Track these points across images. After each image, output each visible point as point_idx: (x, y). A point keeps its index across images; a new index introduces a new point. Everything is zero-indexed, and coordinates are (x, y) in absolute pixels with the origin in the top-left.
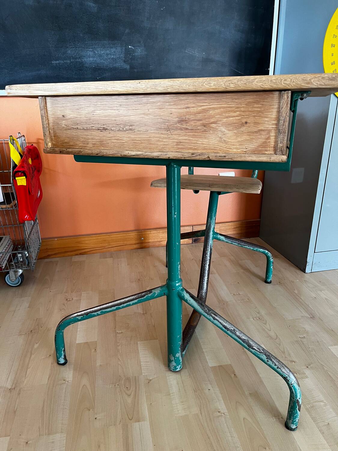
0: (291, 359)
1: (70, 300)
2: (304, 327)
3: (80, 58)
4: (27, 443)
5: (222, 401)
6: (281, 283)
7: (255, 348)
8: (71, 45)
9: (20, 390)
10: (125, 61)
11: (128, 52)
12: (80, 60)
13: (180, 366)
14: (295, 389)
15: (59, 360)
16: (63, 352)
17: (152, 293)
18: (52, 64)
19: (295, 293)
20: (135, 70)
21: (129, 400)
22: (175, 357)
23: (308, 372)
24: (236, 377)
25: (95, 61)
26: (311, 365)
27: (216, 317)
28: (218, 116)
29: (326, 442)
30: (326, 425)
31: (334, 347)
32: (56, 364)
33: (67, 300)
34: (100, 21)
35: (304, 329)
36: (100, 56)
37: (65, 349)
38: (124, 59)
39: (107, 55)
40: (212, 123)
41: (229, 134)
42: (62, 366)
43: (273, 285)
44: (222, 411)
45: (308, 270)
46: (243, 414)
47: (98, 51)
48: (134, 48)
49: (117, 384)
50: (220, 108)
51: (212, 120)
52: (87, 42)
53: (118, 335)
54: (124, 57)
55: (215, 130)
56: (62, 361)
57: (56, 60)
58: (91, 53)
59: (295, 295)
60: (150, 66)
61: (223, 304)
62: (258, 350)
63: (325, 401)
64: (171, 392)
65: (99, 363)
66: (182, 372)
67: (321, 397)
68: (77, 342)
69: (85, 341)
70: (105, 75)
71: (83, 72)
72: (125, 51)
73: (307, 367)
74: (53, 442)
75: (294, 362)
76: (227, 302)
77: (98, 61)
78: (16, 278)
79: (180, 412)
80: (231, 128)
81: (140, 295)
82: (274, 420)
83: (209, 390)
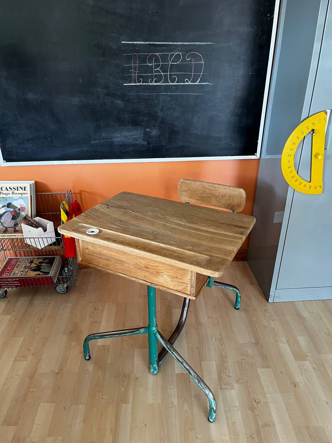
0: (228, 374)
1: (97, 310)
2: (248, 351)
3: (111, 138)
4: (64, 408)
5: (176, 398)
6: (246, 310)
7: (192, 374)
8: (105, 130)
9: (62, 374)
10: (143, 140)
11: (146, 133)
12: (111, 140)
13: (156, 371)
14: (211, 402)
15: (86, 357)
16: (88, 353)
17: (139, 331)
18: (91, 143)
19: (253, 320)
20: (151, 145)
21: (123, 389)
22: (153, 366)
23: (236, 386)
24: (190, 383)
25: (122, 140)
26: (240, 381)
27: (173, 353)
28: (163, 270)
29: (228, 433)
30: (232, 422)
31: (262, 369)
32: (84, 359)
33: (95, 309)
34: (126, 113)
35: (247, 352)
36: (125, 137)
37: (89, 351)
38: (143, 138)
39: (131, 136)
40: (161, 272)
41: (169, 279)
42: (87, 361)
43: (240, 311)
44: (174, 404)
45: (270, 300)
46: (186, 407)
47: (124, 134)
48: (150, 131)
49: (118, 378)
50: (164, 267)
51: (161, 271)
52: (116, 128)
53: (124, 342)
54: (143, 137)
55: (162, 275)
56: (87, 358)
57: (94, 141)
58: (119, 135)
59: (252, 322)
60: (162, 142)
61: (198, 324)
62: (194, 376)
63: (238, 407)
64: (148, 388)
65: (109, 361)
66: (158, 375)
67: (237, 404)
68: (98, 345)
69: (103, 344)
70: (128, 149)
71: (113, 148)
72: (144, 133)
73: (237, 382)
74: (78, 409)
75: (230, 377)
76: (202, 323)
77: (124, 139)
78: (63, 289)
79: (150, 401)
80: (169, 277)
81: (132, 330)
82: (203, 414)
83: (171, 389)
